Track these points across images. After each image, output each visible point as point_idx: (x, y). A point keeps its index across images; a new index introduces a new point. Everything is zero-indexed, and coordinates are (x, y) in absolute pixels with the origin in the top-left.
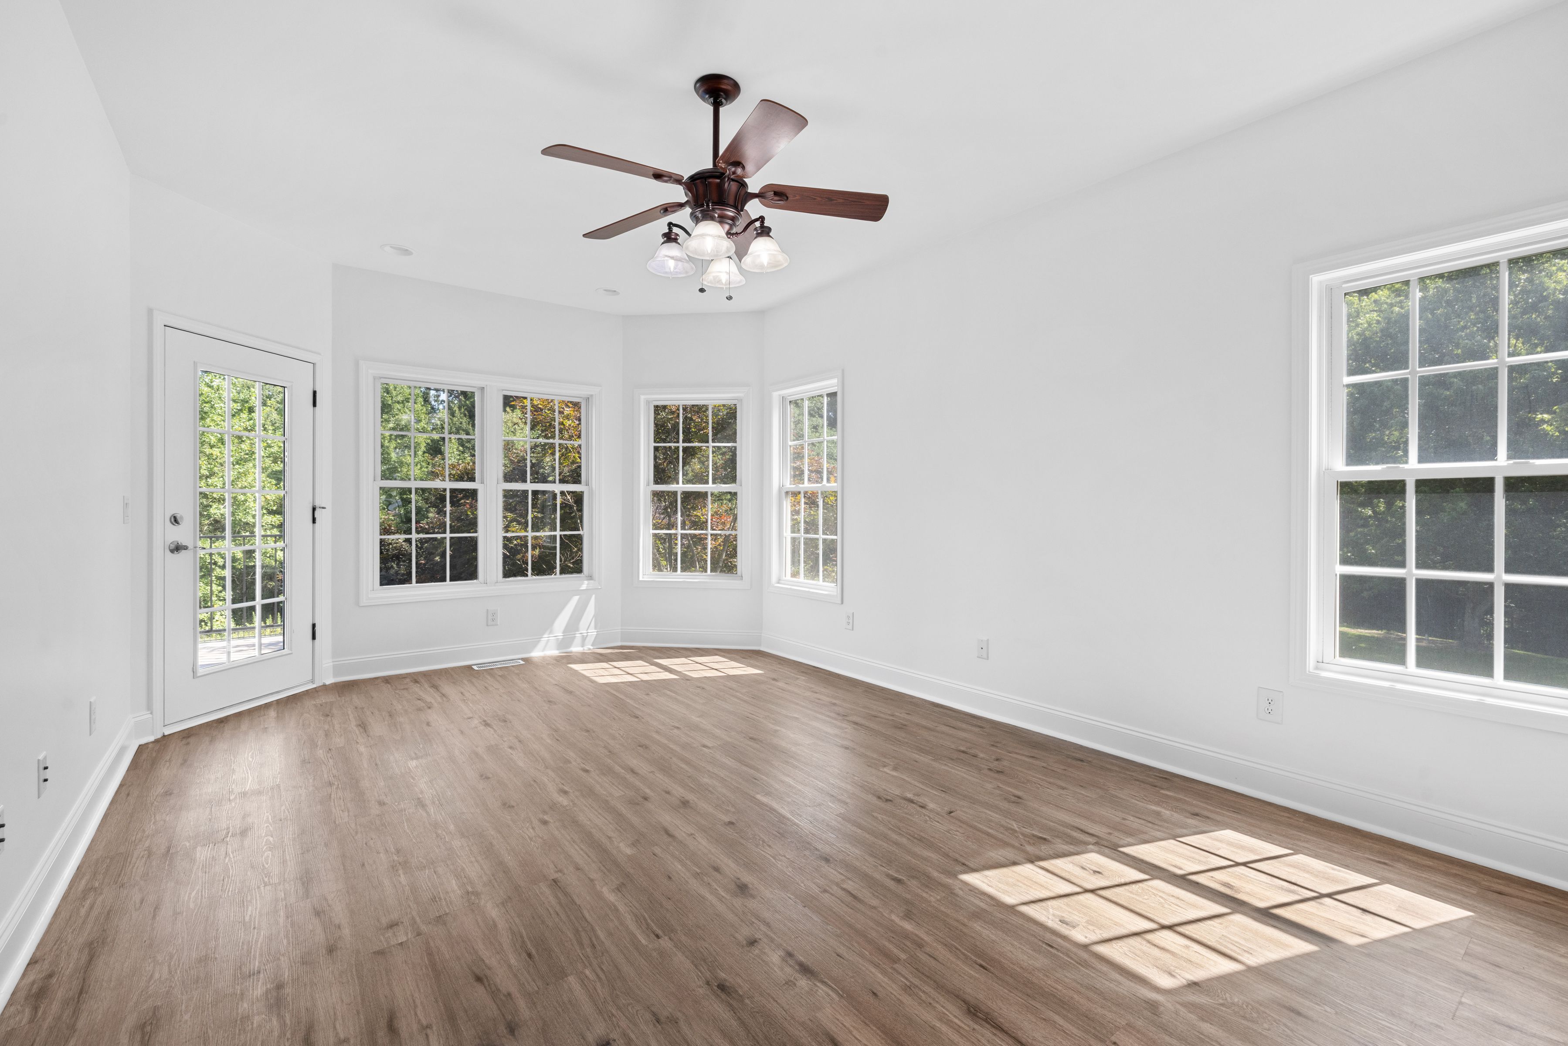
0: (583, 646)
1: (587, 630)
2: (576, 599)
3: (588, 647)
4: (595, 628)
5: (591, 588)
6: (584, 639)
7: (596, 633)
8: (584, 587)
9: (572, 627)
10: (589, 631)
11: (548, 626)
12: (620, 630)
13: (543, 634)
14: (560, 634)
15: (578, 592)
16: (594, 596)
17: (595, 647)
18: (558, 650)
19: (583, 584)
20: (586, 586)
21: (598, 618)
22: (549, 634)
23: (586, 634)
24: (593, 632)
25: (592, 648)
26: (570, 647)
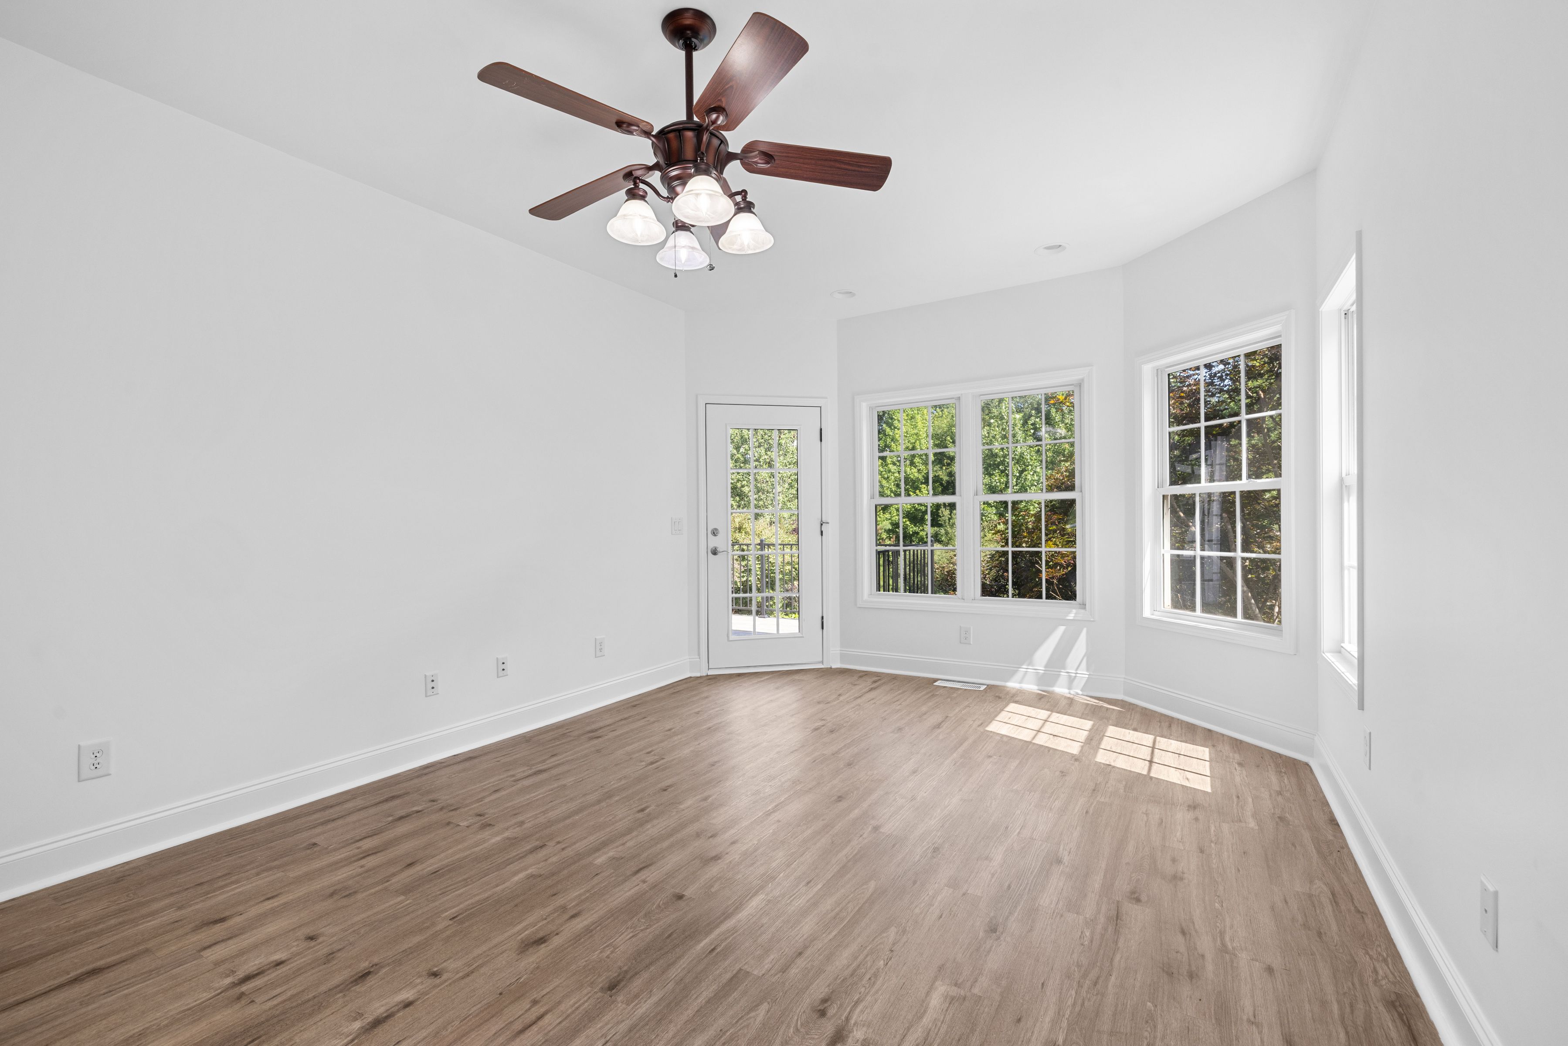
0: (1070, 688)
1: (1077, 669)
2: (1062, 629)
3: (1077, 691)
4: (1088, 670)
5: (1079, 618)
6: (1071, 680)
7: (1087, 676)
8: (1071, 616)
9: (1058, 661)
10: (1078, 672)
11: (1027, 657)
12: (1123, 680)
13: (1022, 665)
14: (1041, 668)
15: (1063, 621)
16: (1085, 630)
17: (1085, 694)
18: (1038, 686)
19: (1070, 613)
20: (1073, 615)
21: (1090, 657)
22: (1028, 665)
23: (1074, 675)
24: (1083, 674)
25: (1080, 693)
26: (1053, 686)
